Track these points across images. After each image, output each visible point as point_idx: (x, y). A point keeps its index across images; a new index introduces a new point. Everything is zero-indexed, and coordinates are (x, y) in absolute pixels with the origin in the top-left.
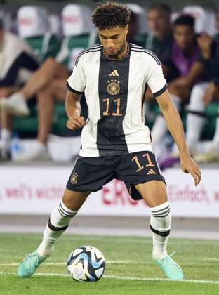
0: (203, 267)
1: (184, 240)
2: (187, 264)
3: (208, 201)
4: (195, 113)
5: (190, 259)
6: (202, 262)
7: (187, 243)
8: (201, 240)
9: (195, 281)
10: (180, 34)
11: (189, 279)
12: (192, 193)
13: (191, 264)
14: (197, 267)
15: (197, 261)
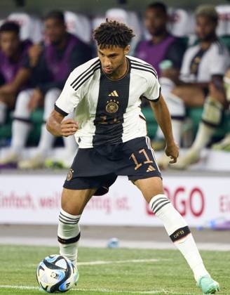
0: (28, 273)
1: (9, 246)
2: (12, 270)
3: (33, 207)
4: (21, 120)
5: (15, 265)
6: (28, 268)
7: (12, 249)
8: (26, 246)
9: (21, 287)
10: (5, 41)
11: (15, 285)
12: (18, 200)
13: (17, 270)
14: (22, 273)
15: (22, 267)
